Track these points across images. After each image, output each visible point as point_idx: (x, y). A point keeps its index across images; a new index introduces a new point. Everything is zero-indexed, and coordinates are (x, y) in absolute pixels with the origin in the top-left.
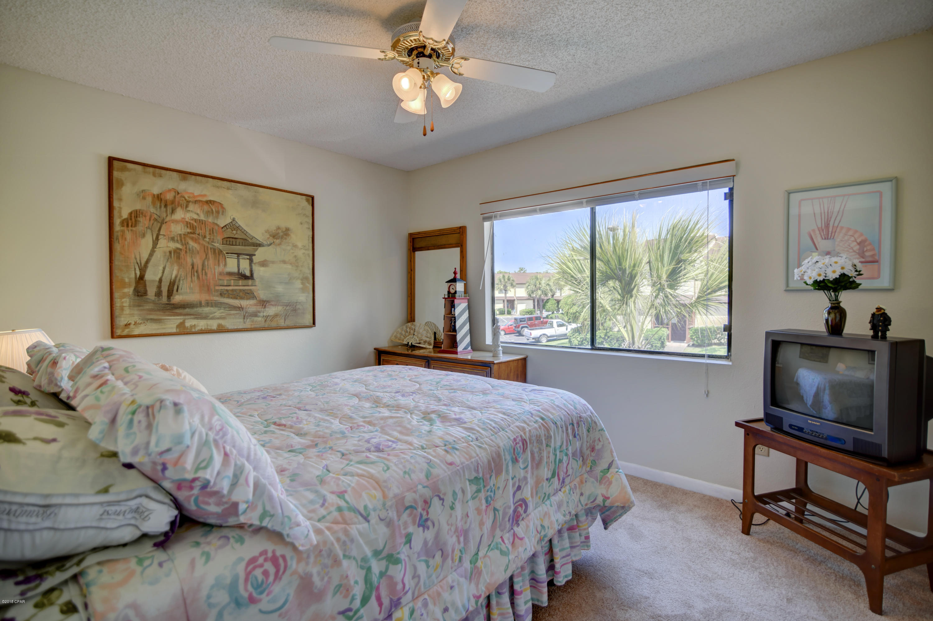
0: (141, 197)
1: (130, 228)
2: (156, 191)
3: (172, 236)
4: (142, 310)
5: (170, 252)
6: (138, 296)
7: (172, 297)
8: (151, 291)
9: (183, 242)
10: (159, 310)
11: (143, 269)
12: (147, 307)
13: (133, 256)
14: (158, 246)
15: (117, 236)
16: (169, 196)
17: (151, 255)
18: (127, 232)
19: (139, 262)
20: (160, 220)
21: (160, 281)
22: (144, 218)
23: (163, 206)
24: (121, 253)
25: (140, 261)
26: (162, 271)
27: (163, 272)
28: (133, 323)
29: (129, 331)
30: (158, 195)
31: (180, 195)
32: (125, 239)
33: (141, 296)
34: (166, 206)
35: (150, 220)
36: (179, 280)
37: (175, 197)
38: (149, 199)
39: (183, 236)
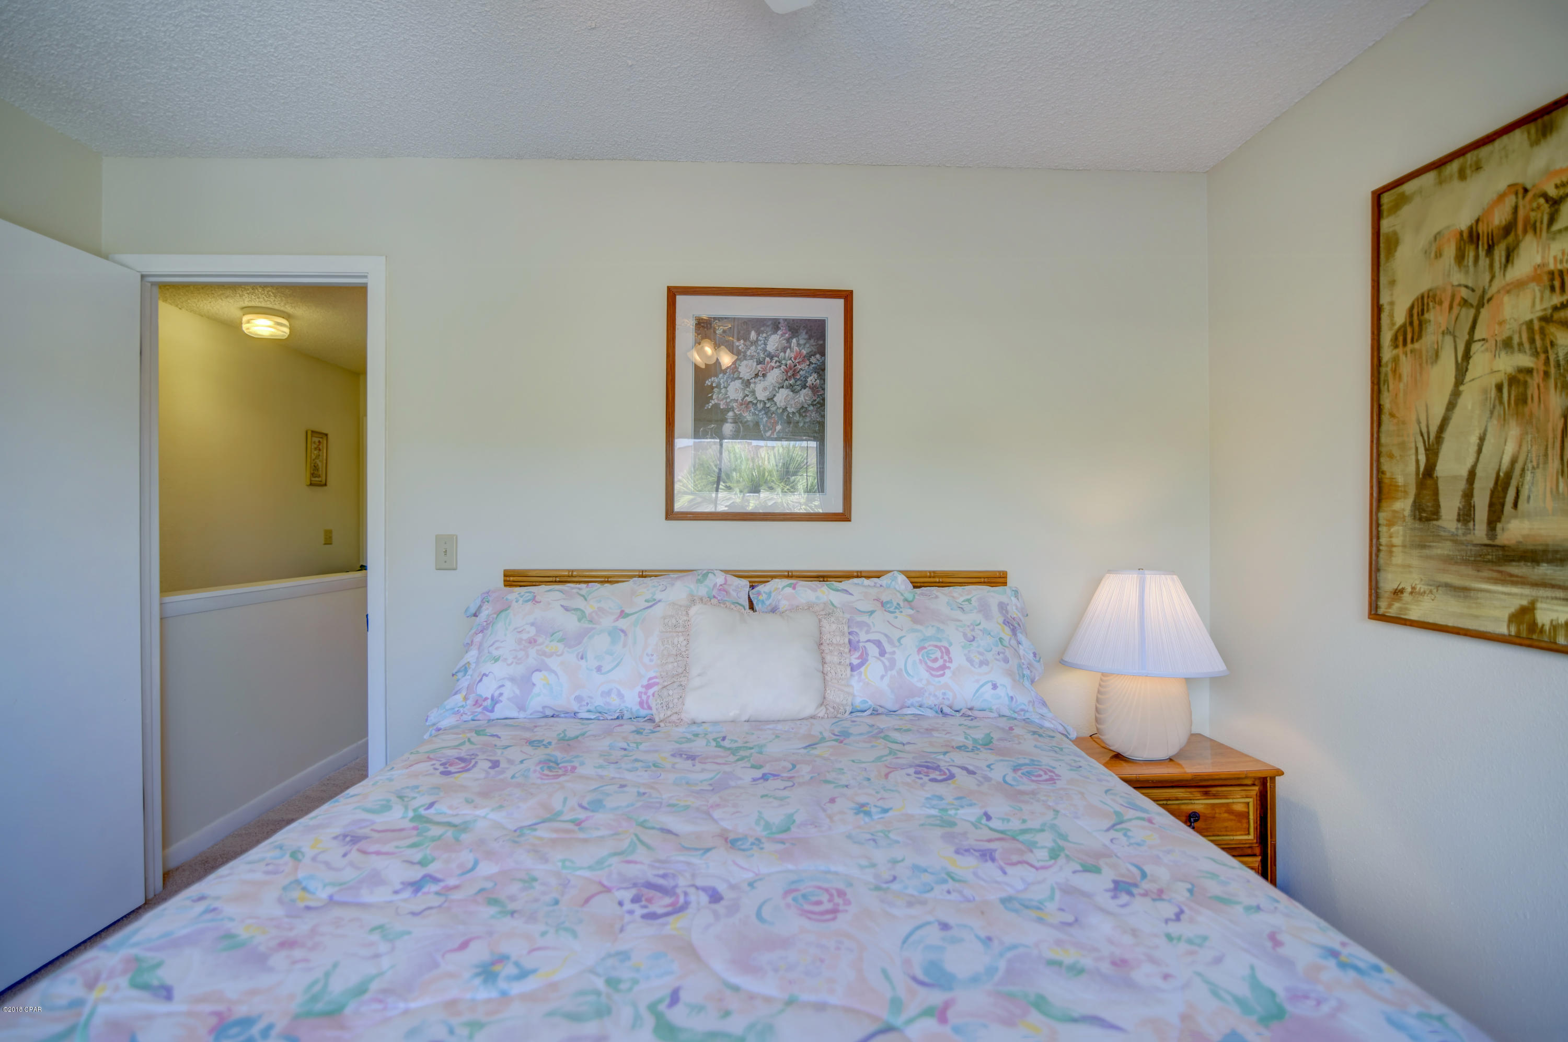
0: (1433, 255)
1: (1410, 346)
2: (1464, 222)
3: (1505, 335)
4: (1428, 557)
5: (1499, 388)
6: (1420, 519)
7: (1499, 526)
8: (1450, 505)
9: (1538, 343)
10: (1465, 562)
11: (1433, 452)
12: (1439, 551)
13: (1414, 418)
14: (1468, 377)
15: (1386, 375)
16: (1499, 218)
17: (1451, 406)
18: (1402, 358)
19: (1424, 430)
20: (1474, 301)
21: (1472, 474)
22: (1438, 307)
23: (1482, 253)
24: (1392, 415)
25: (1428, 427)
26: (1475, 448)
27: (1479, 451)
28: (1409, 590)
29: (1401, 609)
30: (1471, 228)
31: (1530, 195)
32: (1400, 376)
33: (1428, 520)
34: (1490, 250)
35: (1451, 308)
36: (1523, 470)
37: (1516, 209)
38: (1450, 251)
39: (1536, 326)
